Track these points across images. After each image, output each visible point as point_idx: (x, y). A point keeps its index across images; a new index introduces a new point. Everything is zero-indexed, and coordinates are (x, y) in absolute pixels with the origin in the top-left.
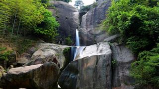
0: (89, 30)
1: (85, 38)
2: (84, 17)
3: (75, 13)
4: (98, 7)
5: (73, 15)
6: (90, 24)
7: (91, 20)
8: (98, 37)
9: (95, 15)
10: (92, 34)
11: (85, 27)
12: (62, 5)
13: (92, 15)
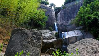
0: (62, 22)
1: (60, 28)
2: (59, 14)
3: (53, 12)
4: (67, 9)
5: (52, 13)
6: (63, 19)
7: (63, 17)
8: (68, 27)
9: (65, 13)
10: (64, 25)
11: (60, 21)
12: (44, 7)
13: (63, 13)
